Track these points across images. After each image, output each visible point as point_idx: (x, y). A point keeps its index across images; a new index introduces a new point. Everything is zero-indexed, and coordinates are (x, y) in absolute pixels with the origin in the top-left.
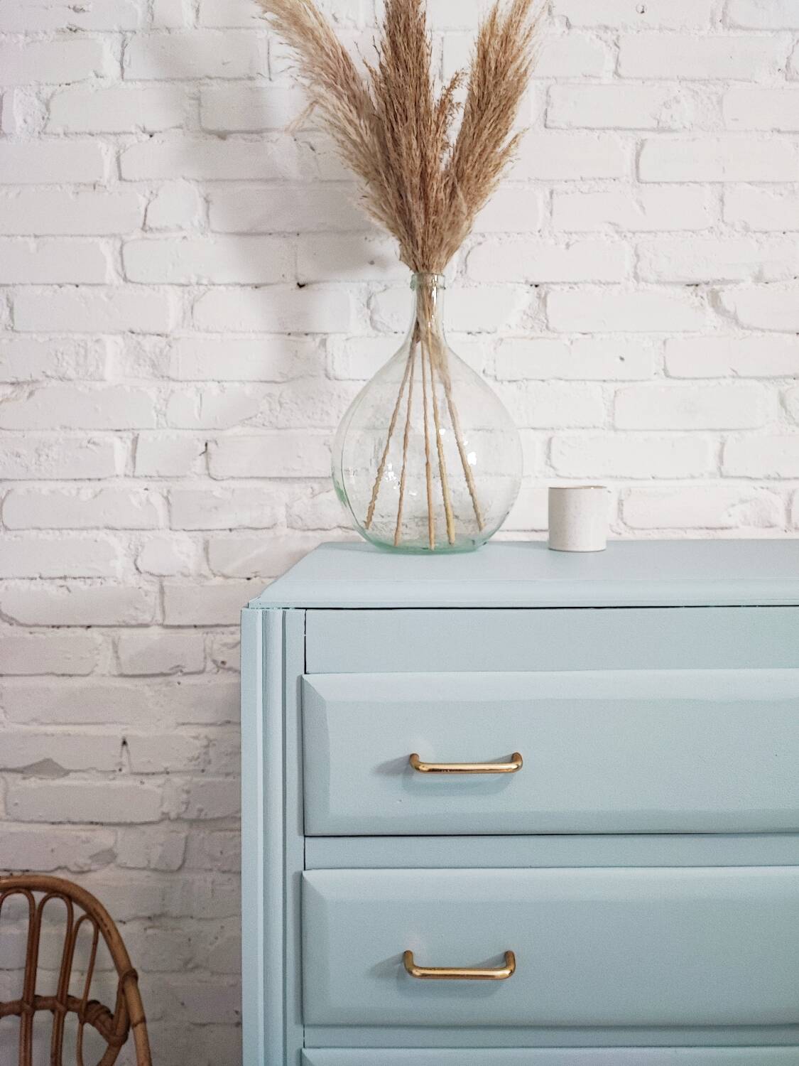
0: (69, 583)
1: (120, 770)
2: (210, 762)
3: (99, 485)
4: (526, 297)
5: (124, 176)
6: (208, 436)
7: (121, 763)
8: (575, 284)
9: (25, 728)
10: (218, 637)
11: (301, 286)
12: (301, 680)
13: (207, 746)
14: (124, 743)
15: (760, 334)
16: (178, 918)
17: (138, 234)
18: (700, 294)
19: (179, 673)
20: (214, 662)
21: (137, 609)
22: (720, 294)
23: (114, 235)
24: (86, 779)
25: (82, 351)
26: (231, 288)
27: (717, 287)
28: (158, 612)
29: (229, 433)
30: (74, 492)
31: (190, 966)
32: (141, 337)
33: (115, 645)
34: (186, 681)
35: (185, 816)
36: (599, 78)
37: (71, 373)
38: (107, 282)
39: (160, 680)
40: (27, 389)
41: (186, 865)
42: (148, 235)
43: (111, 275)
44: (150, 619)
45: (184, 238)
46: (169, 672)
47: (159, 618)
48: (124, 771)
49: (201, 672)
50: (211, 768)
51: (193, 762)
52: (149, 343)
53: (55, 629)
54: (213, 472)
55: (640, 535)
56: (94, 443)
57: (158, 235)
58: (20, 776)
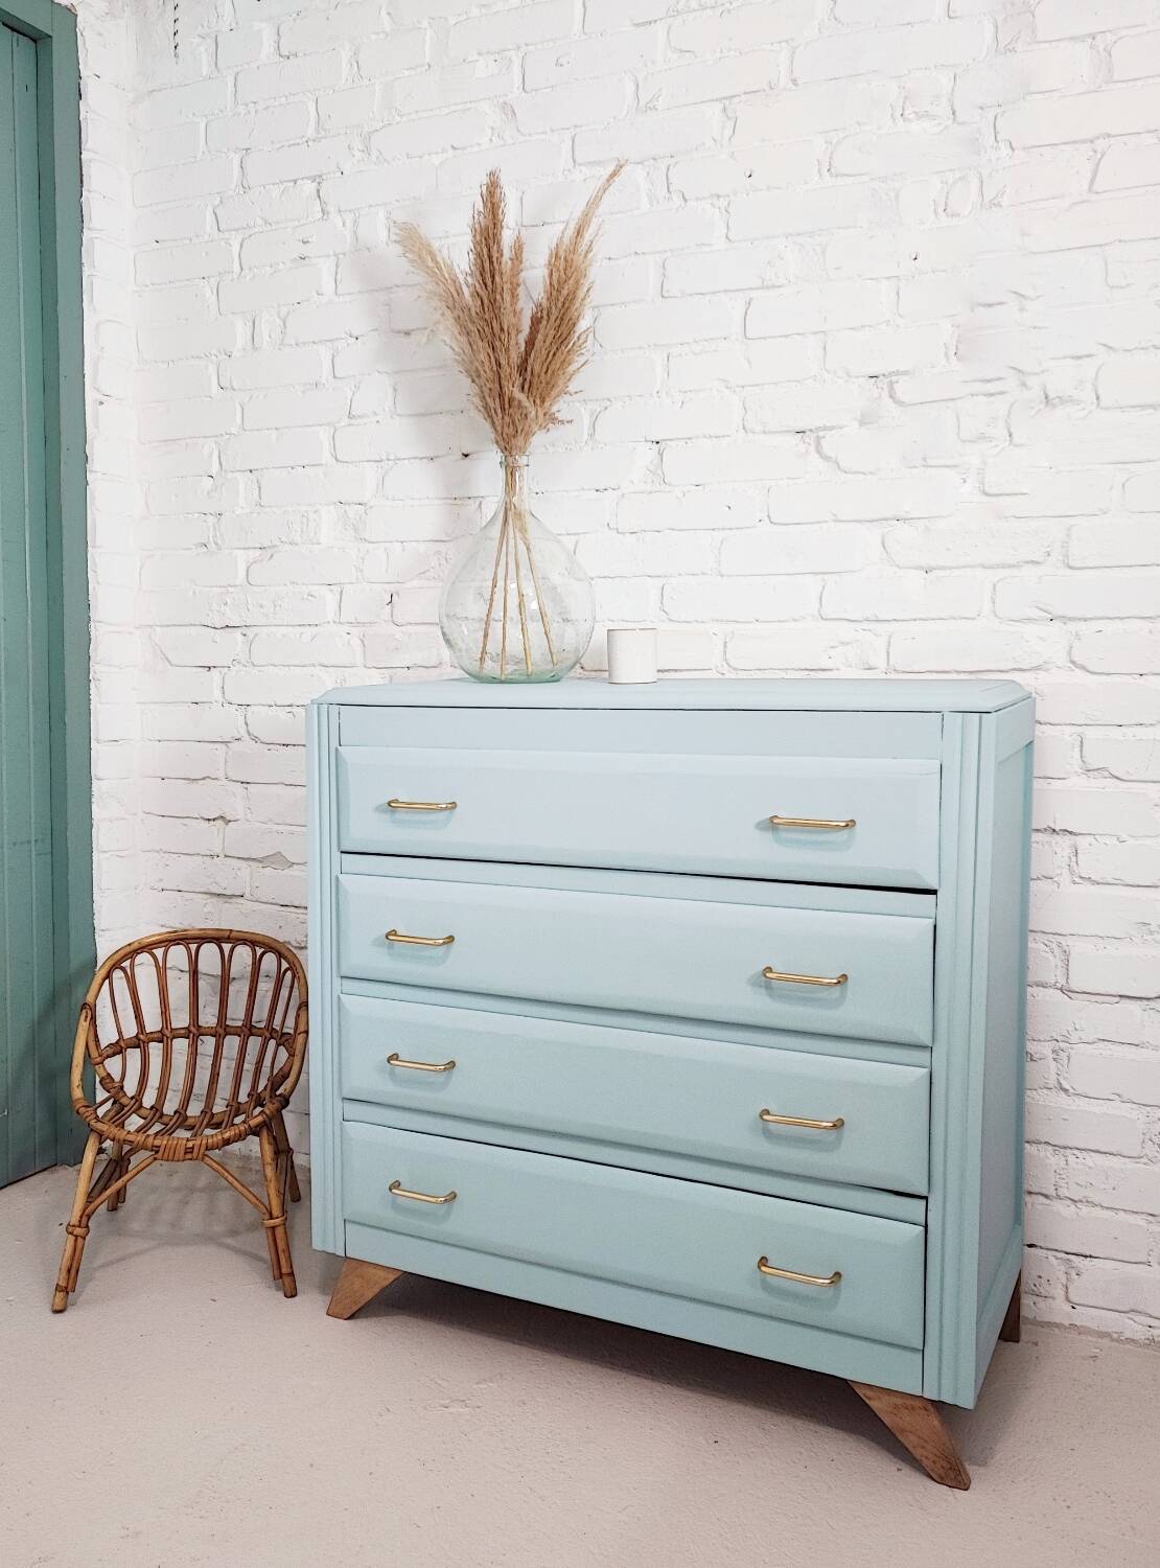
0: (294, 709)
3: (314, 629)
4: (648, 454)
5: (337, 375)
6: (392, 588)
8: (690, 439)
9: (267, 826)
11: (466, 456)
12: (337, 749)
15: (861, 477)
17: (346, 421)
18: (807, 440)
22: (822, 440)
23: (329, 424)
24: (305, 870)
25: (305, 520)
26: (412, 461)
27: (821, 434)
29: (409, 585)
30: (298, 636)
32: (347, 507)
36: (710, 245)
37: (298, 539)
38: (324, 462)
40: (269, 552)
42: (353, 421)
43: (326, 457)
45: (378, 422)
52: (352, 511)
53: (285, 747)
54: (396, 620)
55: (742, 675)
56: (312, 596)
57: (359, 421)
58: (261, 865)
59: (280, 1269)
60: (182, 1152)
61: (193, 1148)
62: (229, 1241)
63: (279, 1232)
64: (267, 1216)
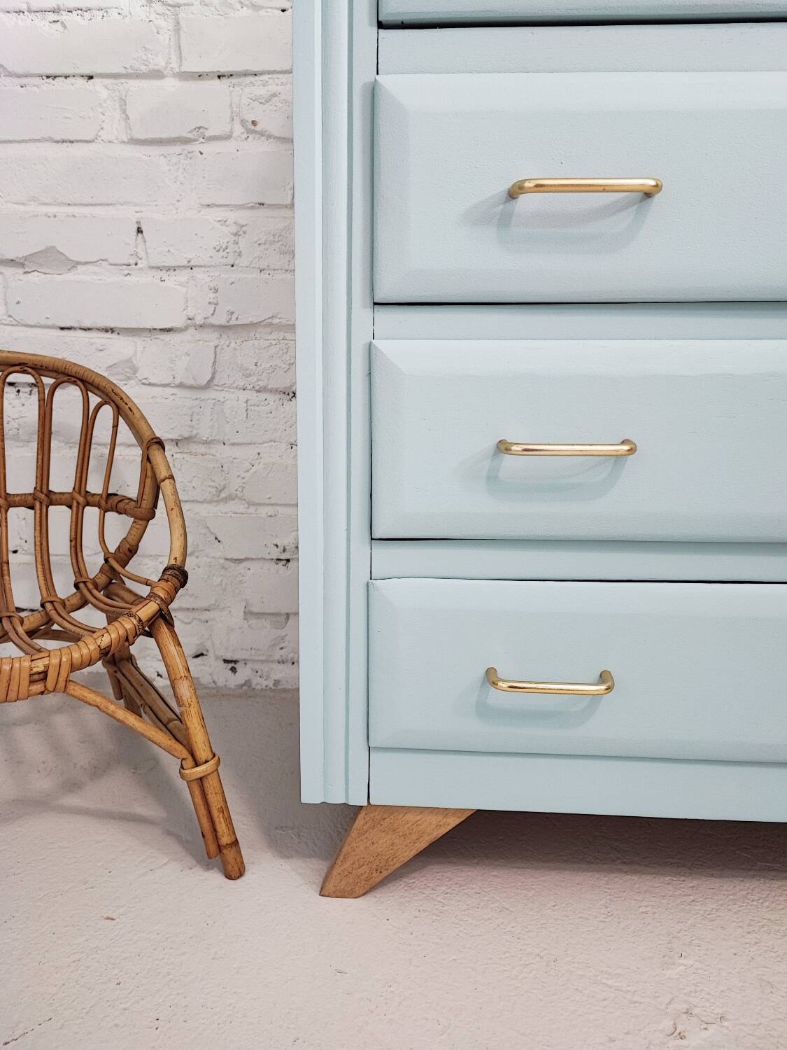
0: (64, 17)
1: (136, 264)
2: (240, 254)
7: (136, 254)
9: (22, 208)
10: (247, 90)
13: (236, 234)
14: (139, 231)
16: (207, 443)
19: (201, 140)
20: (243, 122)
21: (146, 49)
24: (95, 273)
28: (174, 58)
31: (223, 495)
33: (123, 102)
34: (208, 148)
35: (213, 321)
39: (177, 149)
41: (216, 382)
44: (163, 64)
46: (190, 136)
47: (174, 65)
48: (140, 265)
49: (228, 137)
50: (242, 262)
51: (221, 253)
53: (50, 80)
58: (21, 271)
59: (216, 838)
60: (25, 682)
61: (45, 674)
62: (72, 800)
63: (211, 785)
64: (190, 762)
